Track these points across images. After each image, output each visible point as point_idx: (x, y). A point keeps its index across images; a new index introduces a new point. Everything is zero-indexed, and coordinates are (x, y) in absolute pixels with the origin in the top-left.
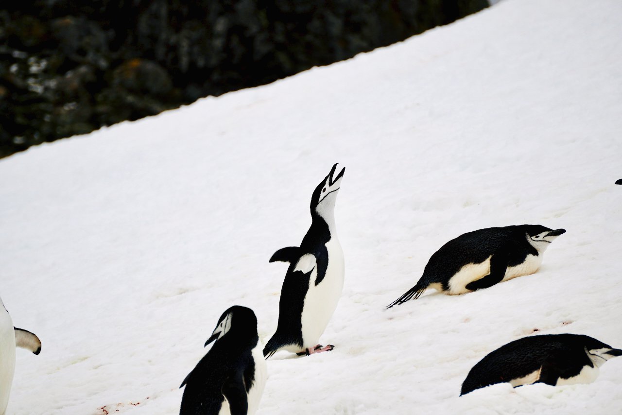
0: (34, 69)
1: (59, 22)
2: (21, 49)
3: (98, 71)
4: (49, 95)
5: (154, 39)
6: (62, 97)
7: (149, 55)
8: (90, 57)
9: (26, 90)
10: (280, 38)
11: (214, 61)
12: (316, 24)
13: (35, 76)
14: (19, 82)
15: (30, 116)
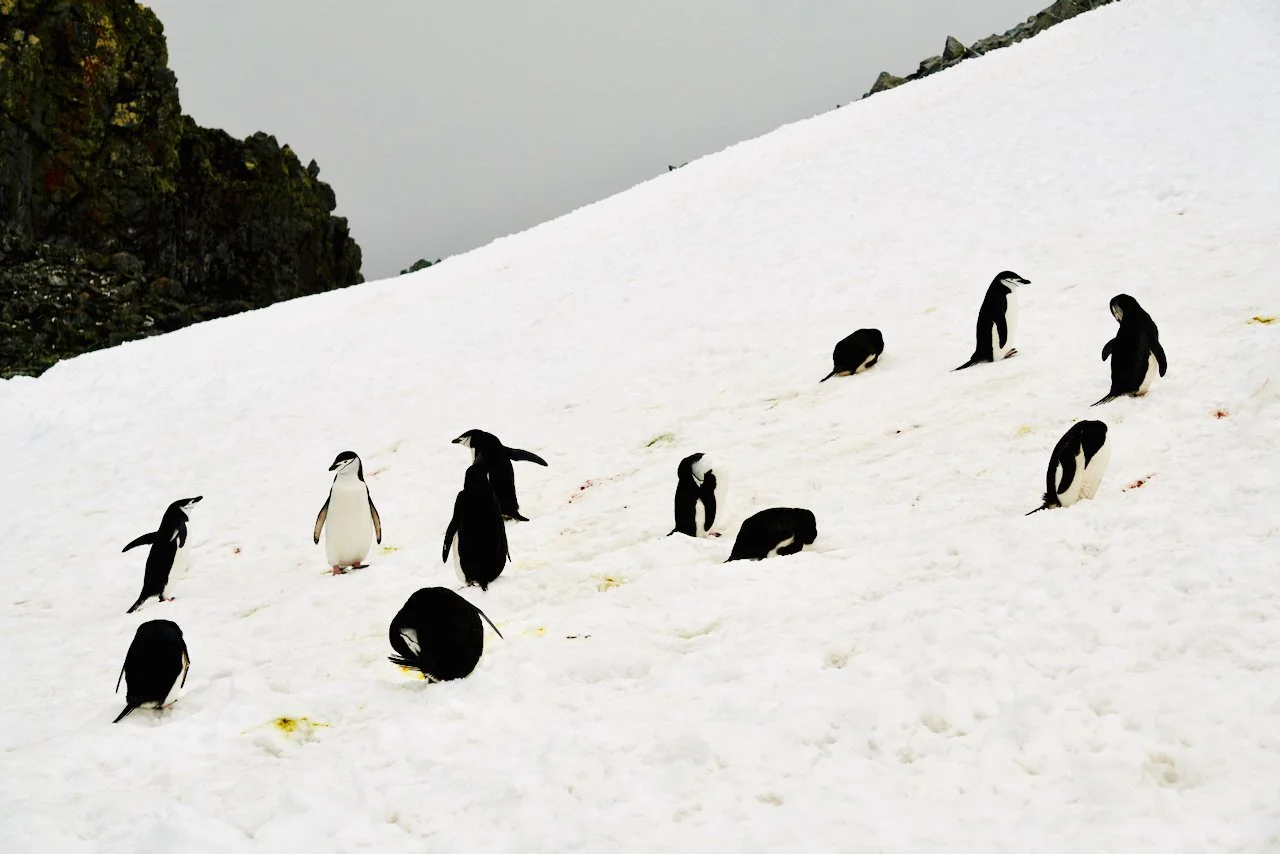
0: (103, 282)
1: (117, 255)
2: (95, 271)
3: (142, 284)
4: (114, 297)
5: (168, 265)
6: (122, 299)
7: (167, 275)
8: (136, 275)
9: (100, 295)
10: (242, 266)
11: (203, 279)
12: (264, 258)
13: (104, 286)
14: (97, 290)
15: (103, 310)
